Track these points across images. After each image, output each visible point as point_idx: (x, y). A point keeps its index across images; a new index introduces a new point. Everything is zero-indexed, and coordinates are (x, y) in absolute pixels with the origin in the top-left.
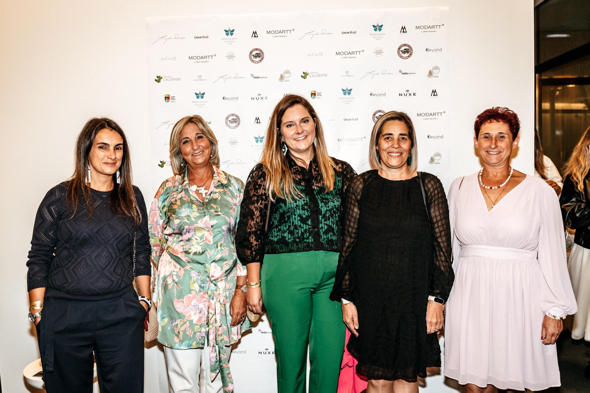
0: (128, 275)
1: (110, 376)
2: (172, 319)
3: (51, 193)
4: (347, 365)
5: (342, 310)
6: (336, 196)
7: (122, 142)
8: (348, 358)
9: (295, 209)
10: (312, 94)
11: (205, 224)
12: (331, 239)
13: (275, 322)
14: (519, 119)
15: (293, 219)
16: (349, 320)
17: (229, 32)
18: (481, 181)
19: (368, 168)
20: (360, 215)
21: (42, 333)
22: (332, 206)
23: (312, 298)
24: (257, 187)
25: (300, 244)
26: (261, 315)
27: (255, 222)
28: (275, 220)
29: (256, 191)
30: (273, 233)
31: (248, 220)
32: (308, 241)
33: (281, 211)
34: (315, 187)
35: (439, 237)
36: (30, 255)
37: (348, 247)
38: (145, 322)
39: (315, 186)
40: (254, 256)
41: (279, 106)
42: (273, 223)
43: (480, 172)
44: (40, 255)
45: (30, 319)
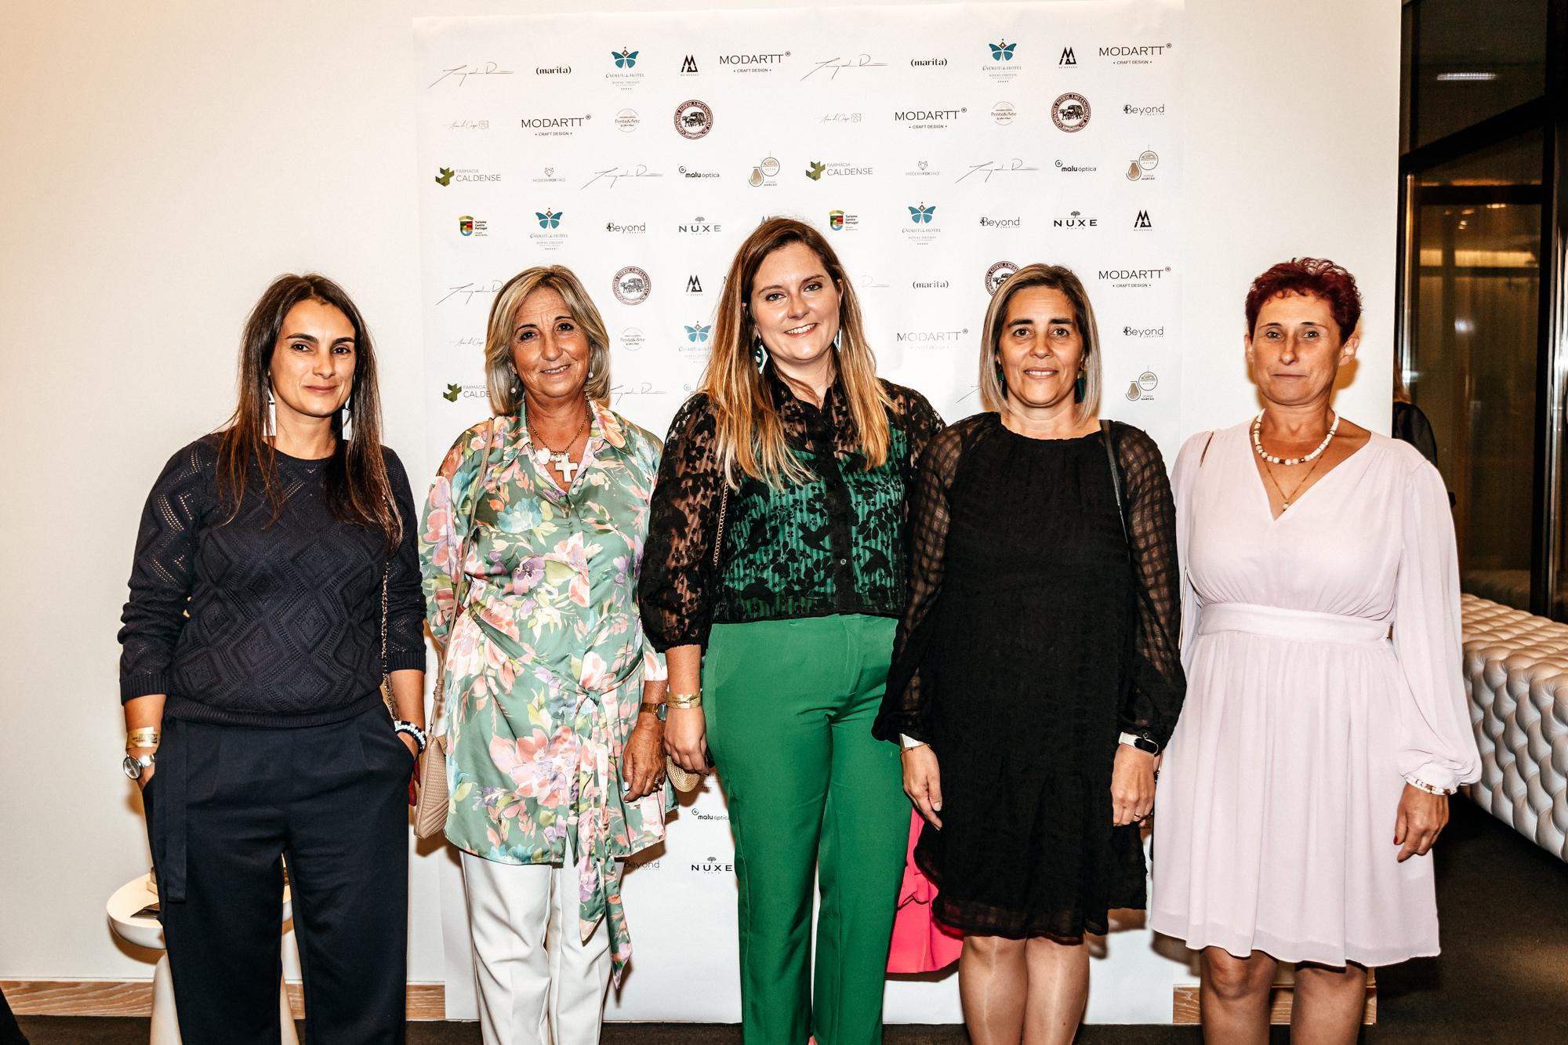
0: (368, 668)
1: (324, 917)
2: (483, 785)
3: (178, 462)
4: (914, 899)
5: (901, 765)
6: (892, 477)
7: (351, 334)
8: (915, 882)
9: (792, 510)
10: (832, 219)
11: (571, 555)
12: (881, 584)
13: (737, 794)
14: (1358, 290)
15: (787, 535)
16: (917, 789)
17: (626, 59)
18: (1257, 442)
19: (976, 408)
20: (950, 526)
21: (157, 804)
22: (883, 501)
23: (830, 732)
24: (694, 453)
25: (803, 599)
26: (703, 776)
27: (688, 544)
28: (739, 538)
29: (691, 465)
30: (733, 571)
31: (671, 537)
32: (822, 590)
33: (755, 516)
34: (841, 455)
35: (1151, 588)
36: (127, 615)
37: (920, 607)
38: (410, 786)
39: (840, 451)
40: (686, 630)
41: (748, 246)
42: (734, 546)
43: (1255, 421)
44: (150, 615)
45: (127, 771)
